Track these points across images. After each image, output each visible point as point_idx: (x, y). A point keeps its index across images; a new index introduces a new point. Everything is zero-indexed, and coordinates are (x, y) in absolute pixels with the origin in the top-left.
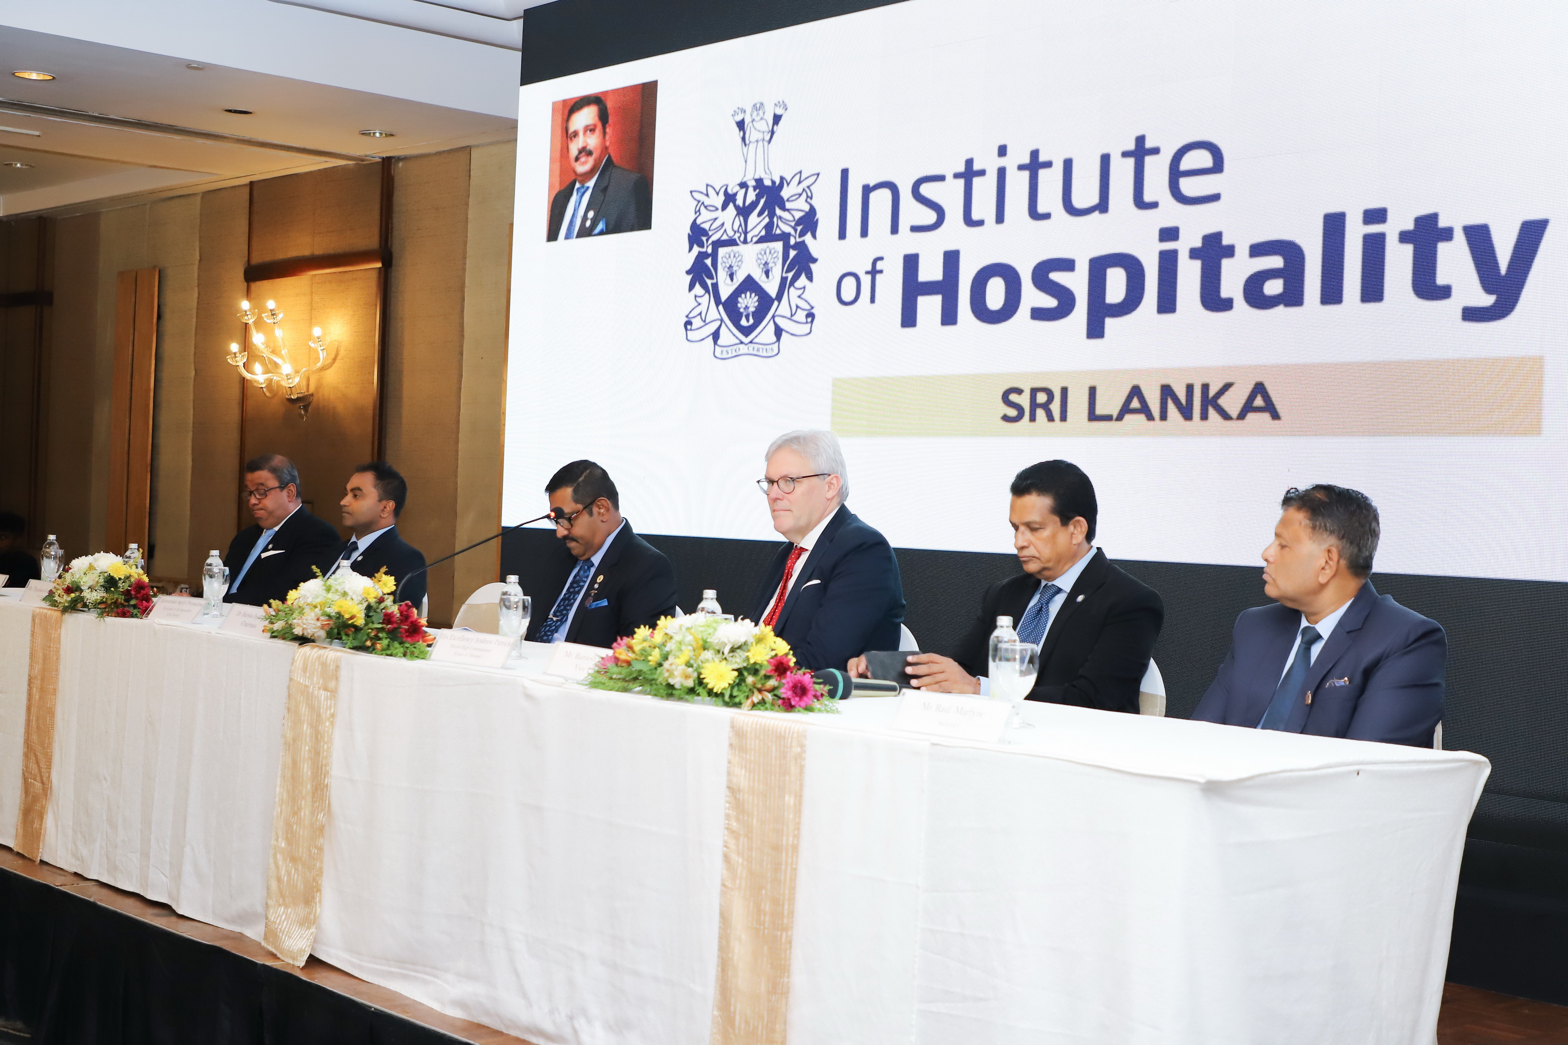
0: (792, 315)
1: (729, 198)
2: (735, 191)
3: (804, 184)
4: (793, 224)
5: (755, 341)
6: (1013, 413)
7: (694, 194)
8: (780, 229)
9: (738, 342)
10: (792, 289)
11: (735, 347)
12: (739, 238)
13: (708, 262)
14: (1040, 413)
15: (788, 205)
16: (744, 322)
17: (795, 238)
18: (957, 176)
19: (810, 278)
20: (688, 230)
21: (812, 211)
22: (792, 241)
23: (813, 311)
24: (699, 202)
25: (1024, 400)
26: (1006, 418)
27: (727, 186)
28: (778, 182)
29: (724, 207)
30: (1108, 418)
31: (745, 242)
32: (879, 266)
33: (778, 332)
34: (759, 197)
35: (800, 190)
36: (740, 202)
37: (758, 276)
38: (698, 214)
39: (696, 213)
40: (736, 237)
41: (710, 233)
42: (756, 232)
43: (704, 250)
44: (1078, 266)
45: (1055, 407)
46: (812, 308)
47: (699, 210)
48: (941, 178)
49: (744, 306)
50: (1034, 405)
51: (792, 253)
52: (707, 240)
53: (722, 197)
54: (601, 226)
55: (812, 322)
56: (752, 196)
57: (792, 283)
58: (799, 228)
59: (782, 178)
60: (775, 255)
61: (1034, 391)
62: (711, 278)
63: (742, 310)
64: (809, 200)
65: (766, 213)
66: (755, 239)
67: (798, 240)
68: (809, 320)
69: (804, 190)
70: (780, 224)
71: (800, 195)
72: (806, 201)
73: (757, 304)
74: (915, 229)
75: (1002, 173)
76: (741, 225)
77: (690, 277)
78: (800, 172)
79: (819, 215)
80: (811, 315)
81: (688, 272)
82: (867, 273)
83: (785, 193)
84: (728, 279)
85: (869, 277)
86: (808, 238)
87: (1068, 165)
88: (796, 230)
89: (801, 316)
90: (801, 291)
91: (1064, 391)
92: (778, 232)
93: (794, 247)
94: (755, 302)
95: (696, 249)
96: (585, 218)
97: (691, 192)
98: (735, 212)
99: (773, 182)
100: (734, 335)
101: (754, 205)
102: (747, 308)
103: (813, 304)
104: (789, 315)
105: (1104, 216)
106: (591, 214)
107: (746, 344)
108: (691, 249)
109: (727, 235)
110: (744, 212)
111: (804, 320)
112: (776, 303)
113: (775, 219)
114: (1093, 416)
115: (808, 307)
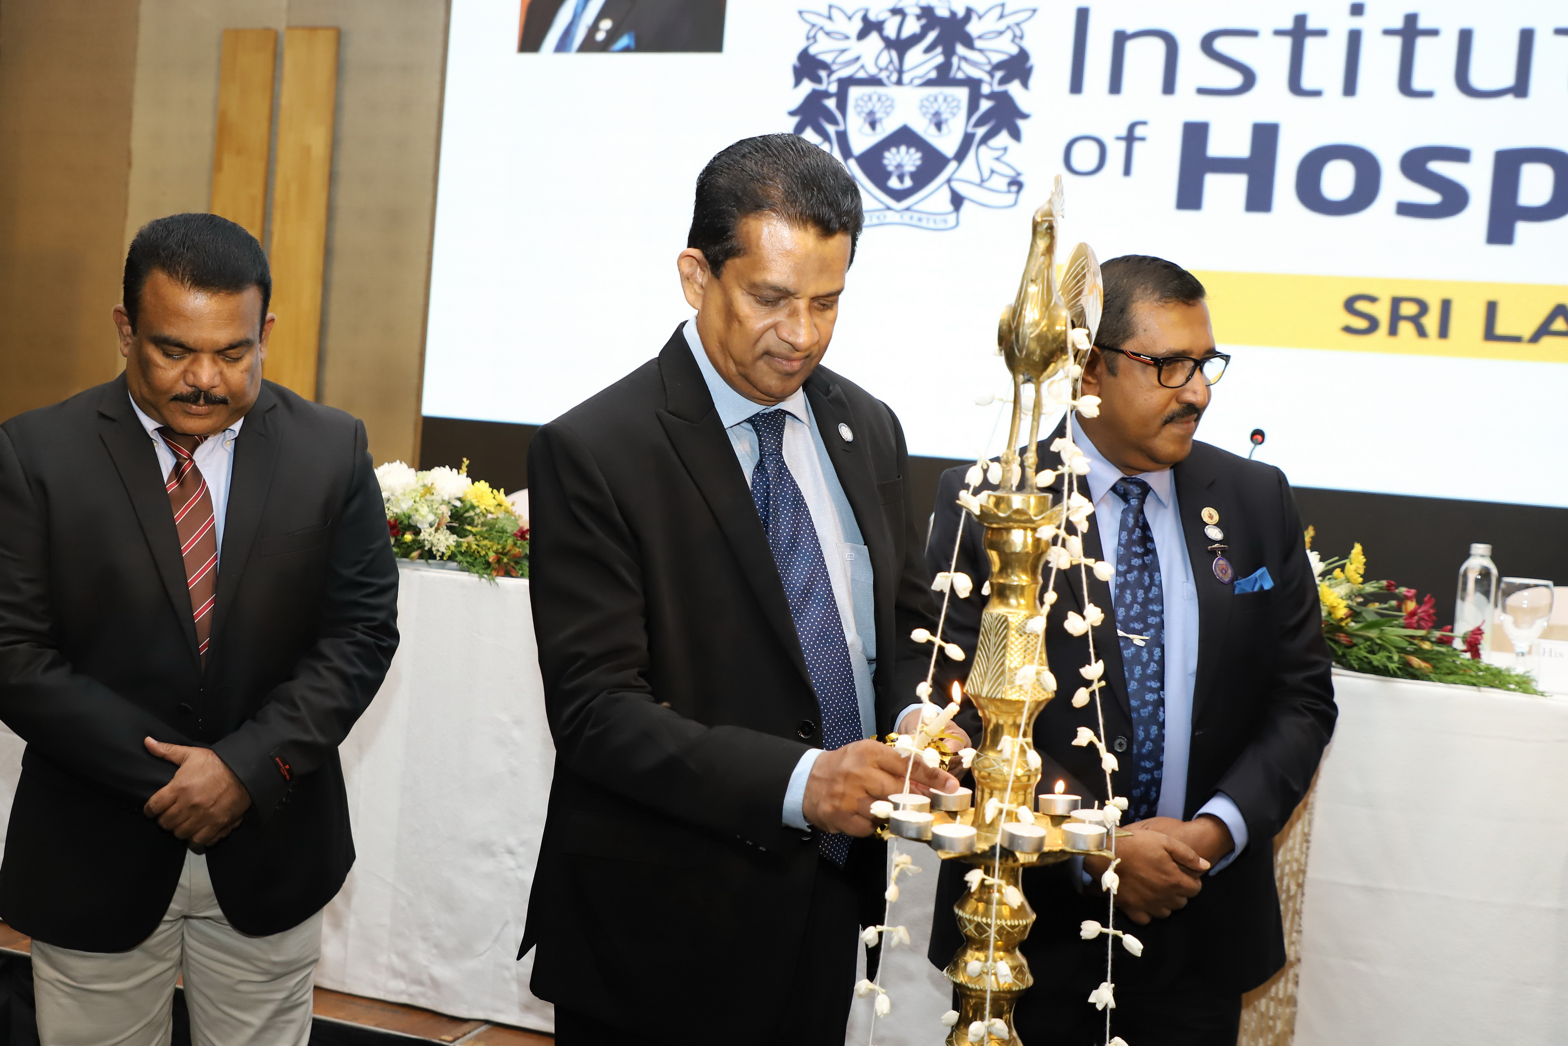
0: (983, 181)
1: (869, 27)
2: (881, 18)
3: (1009, 21)
4: (988, 68)
5: (916, 207)
6: (1362, 324)
7: (805, 15)
8: (964, 72)
9: (881, 206)
10: (983, 148)
11: (877, 214)
12: (888, 77)
13: (831, 103)
14: (1406, 328)
15: (978, 44)
16: (894, 183)
17: (991, 85)
18: (1278, 33)
19: (1016, 134)
20: (793, 60)
21: (1023, 55)
22: (985, 89)
23: (1021, 179)
24: (813, 26)
25: (1382, 311)
26: (1348, 329)
27: (867, 11)
28: (961, 13)
29: (862, 35)
30: (1517, 339)
31: (899, 82)
32: (1139, 131)
33: (957, 201)
34: (925, 31)
35: (1002, 25)
36: (890, 30)
37: (923, 128)
38: (811, 41)
39: (808, 38)
40: (883, 75)
41: (834, 67)
42: (921, 71)
43: (822, 87)
44: (1474, 157)
45: (1431, 322)
46: (1019, 174)
47: (814, 37)
48: (1253, 34)
49: (895, 163)
50: (1395, 318)
51: (985, 105)
52: (829, 76)
53: (857, 25)
54: (624, 41)
55: (1018, 192)
56: (912, 27)
57: (985, 140)
58: (999, 75)
59: (969, 12)
60: (954, 104)
61: (1396, 302)
62: (834, 121)
63: (891, 168)
64: (1017, 40)
65: (939, 50)
66: (917, 82)
67: (997, 88)
68: (1014, 188)
69: (1008, 27)
70: (964, 65)
71: (1001, 33)
72: (1013, 41)
73: (918, 163)
74: (1202, 91)
75: (1355, 38)
76: (891, 62)
77: (795, 120)
78: (1003, 5)
79: (1034, 61)
80: (1016, 184)
81: (792, 113)
82: (1119, 138)
83: (973, 28)
84: (867, 128)
85: (1122, 145)
86: (1014, 88)
87: (1465, 38)
88: (992, 76)
89: (1000, 183)
90: (1000, 153)
91: (1446, 305)
92: (960, 75)
93: (991, 96)
94: (915, 160)
95: (807, 86)
96: (594, 28)
97: (800, 13)
98: (881, 44)
99: (953, 14)
100: (876, 198)
101: (915, 39)
102: (899, 166)
103: (1020, 170)
104: (978, 180)
105: (1520, 102)
106: (606, 24)
107: (897, 211)
108: (798, 82)
109: (866, 72)
110: (900, 46)
111: (1004, 187)
112: (953, 165)
113: (955, 60)
114: (1490, 334)
115: (1012, 173)
